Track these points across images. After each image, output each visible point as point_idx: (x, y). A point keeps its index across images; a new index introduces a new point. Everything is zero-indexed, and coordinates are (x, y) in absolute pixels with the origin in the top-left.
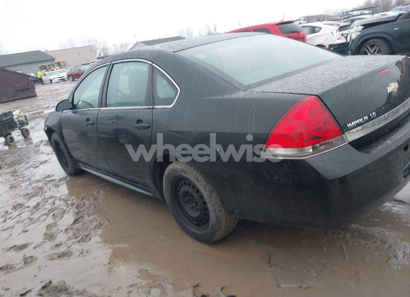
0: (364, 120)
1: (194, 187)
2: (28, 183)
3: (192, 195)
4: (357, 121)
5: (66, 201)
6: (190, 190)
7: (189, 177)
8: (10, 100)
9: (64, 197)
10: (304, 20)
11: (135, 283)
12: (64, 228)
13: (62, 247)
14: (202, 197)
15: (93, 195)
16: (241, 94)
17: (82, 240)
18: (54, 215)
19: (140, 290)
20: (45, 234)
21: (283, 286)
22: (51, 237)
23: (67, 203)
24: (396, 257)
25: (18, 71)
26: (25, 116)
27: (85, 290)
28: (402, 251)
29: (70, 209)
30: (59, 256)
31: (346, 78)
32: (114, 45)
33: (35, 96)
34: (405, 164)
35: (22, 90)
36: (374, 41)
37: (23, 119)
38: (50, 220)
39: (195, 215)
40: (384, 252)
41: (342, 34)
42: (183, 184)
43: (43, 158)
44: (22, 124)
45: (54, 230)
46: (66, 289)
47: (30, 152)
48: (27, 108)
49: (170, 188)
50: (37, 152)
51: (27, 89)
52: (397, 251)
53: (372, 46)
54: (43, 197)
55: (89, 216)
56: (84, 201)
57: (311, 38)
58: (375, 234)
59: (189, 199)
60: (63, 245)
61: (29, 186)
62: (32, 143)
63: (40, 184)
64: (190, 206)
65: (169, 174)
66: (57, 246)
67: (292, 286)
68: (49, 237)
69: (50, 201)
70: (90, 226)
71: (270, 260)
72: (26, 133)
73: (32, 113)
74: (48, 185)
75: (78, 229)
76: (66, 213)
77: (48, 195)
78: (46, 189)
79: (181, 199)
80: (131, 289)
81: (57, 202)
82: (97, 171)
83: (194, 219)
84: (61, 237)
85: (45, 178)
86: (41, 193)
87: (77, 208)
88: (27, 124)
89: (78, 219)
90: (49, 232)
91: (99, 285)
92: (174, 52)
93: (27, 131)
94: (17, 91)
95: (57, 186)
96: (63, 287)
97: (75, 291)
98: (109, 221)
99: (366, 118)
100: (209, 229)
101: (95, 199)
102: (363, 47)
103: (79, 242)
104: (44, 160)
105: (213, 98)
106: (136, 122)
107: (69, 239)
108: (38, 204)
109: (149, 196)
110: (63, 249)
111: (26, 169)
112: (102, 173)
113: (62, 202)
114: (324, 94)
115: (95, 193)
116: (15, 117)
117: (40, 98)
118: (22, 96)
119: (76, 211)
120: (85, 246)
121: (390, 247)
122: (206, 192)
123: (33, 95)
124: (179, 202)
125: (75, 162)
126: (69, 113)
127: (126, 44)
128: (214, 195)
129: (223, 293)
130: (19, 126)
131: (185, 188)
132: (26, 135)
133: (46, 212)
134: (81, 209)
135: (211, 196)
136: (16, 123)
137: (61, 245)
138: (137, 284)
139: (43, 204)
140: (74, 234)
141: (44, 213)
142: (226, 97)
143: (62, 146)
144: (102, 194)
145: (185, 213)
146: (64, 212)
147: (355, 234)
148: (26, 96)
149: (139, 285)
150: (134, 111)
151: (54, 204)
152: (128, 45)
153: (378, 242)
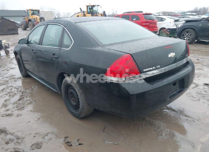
0: (153, 69)
1: (75, 90)
2: (2, 77)
3: (74, 94)
4: (149, 69)
5: (18, 89)
6: (73, 92)
7: (72, 85)
8: (4, 34)
9: (17, 87)
10: (162, 13)
11: (38, 132)
12: (12, 102)
13: (9, 111)
14: (77, 95)
15: (31, 88)
16: (99, 49)
17: (20, 109)
18: (10, 95)
19: (40, 136)
20: (3, 104)
21: (106, 142)
22: (5, 106)
23: (18, 90)
24: (161, 135)
25: (10, 20)
26: (8, 44)
27: (14, 133)
28: (165, 133)
29: (19, 93)
30: (7, 116)
31: (149, 47)
32: (64, 13)
33: (18, 34)
34: (173, 92)
35: (11, 30)
36: (189, 30)
37: (7, 45)
38: (7, 97)
39: (74, 104)
40: (157, 133)
41: (175, 24)
42: (71, 88)
43: (13, 66)
44: (6, 47)
45: (8, 102)
46: (6, 131)
47: (7, 62)
48: (12, 39)
49: (64, 89)
50: (10, 63)
51: (14, 30)
52: (163, 132)
53: (187, 32)
54: (7, 86)
55: (27, 98)
56: (27, 90)
57: (160, 23)
58: (156, 124)
59: (73, 96)
60: (10, 110)
61: (2, 79)
62: (9, 58)
63: (7, 79)
64: (73, 99)
65: (65, 82)
66: (7, 110)
67: (110, 143)
68: (5, 105)
69: (10, 88)
70: (26, 103)
71: (104, 130)
72: (7, 52)
73: (13, 42)
74: (11, 80)
75: (19, 104)
76: (16, 95)
77: (9, 85)
78: (9, 82)
79: (69, 95)
80: (36, 135)
81: (13, 89)
82: (35, 76)
83: (74, 106)
84: (10, 107)
85: (11, 76)
86: (7, 84)
87: (22, 93)
88: (9, 48)
89: (21, 99)
90: (5, 103)
91: (21, 131)
92: (75, 23)
93: (8, 51)
94: (9, 30)
95: (15, 81)
96: (4, 130)
97: (9, 133)
98: (35, 102)
99: (154, 68)
100: (79, 112)
101: (32, 90)
102: (183, 32)
103: (18, 110)
104: (13, 67)
105: (87, 48)
106: (52, 55)
107: (14, 108)
108: (4, 89)
109: (56, 92)
110: (9, 112)
111: (3, 71)
112: (37, 78)
113: (16, 90)
114: (134, 54)
115: (33, 87)
116: (3, 43)
117: (20, 35)
118: (11, 33)
119: (21, 94)
120: (20, 112)
121: (160, 131)
122: (79, 93)
123: (17, 33)
124: (68, 97)
125: (26, 70)
126: (26, 45)
127: (70, 13)
128: (83, 95)
129: (78, 142)
130: (4, 48)
131: (71, 90)
132: (7, 54)
133: (7, 93)
134: (24, 94)
135: (81, 96)
136: (3, 46)
137: (9, 110)
138: (39, 133)
139: (6, 89)
140: (17, 106)
141: (5, 94)
142: (93, 49)
143: (21, 62)
144: (36, 88)
145: (70, 102)
146: (15, 94)
147: (147, 122)
148: (13, 33)
149: (40, 134)
150: (53, 49)
151: (11, 90)
152: (71, 14)
153: (156, 127)
